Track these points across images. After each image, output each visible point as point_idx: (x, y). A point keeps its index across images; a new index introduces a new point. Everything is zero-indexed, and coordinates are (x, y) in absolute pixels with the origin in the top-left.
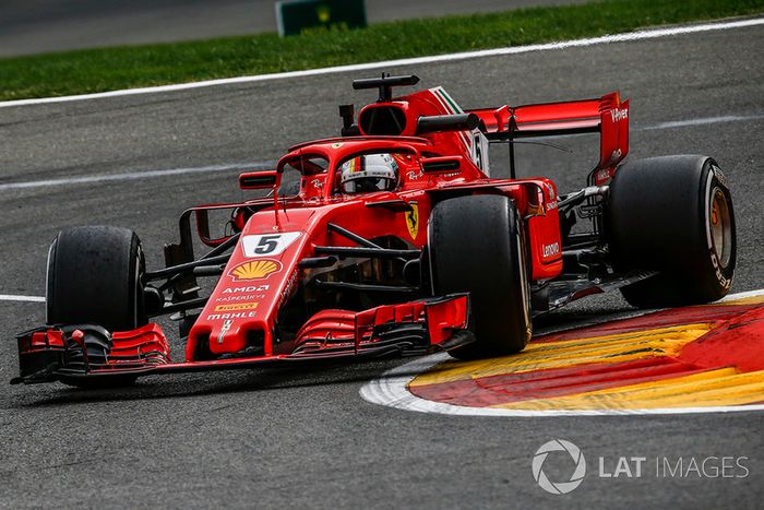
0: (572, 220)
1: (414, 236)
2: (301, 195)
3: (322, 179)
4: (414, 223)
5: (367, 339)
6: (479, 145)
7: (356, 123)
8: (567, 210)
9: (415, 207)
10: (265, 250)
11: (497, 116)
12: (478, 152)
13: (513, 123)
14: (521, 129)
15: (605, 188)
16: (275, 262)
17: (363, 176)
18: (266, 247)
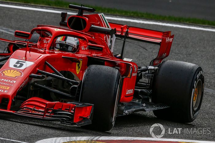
0: (141, 77)
1: (78, 73)
2: (38, 44)
3: (47, 40)
4: (79, 68)
5: (49, 113)
6: (112, 39)
7: (66, 21)
8: (140, 73)
9: (81, 62)
10: (18, 66)
11: (122, 28)
12: (111, 41)
13: (127, 33)
14: (130, 36)
15: (156, 68)
16: (20, 72)
17: (64, 43)
18: (18, 65)
